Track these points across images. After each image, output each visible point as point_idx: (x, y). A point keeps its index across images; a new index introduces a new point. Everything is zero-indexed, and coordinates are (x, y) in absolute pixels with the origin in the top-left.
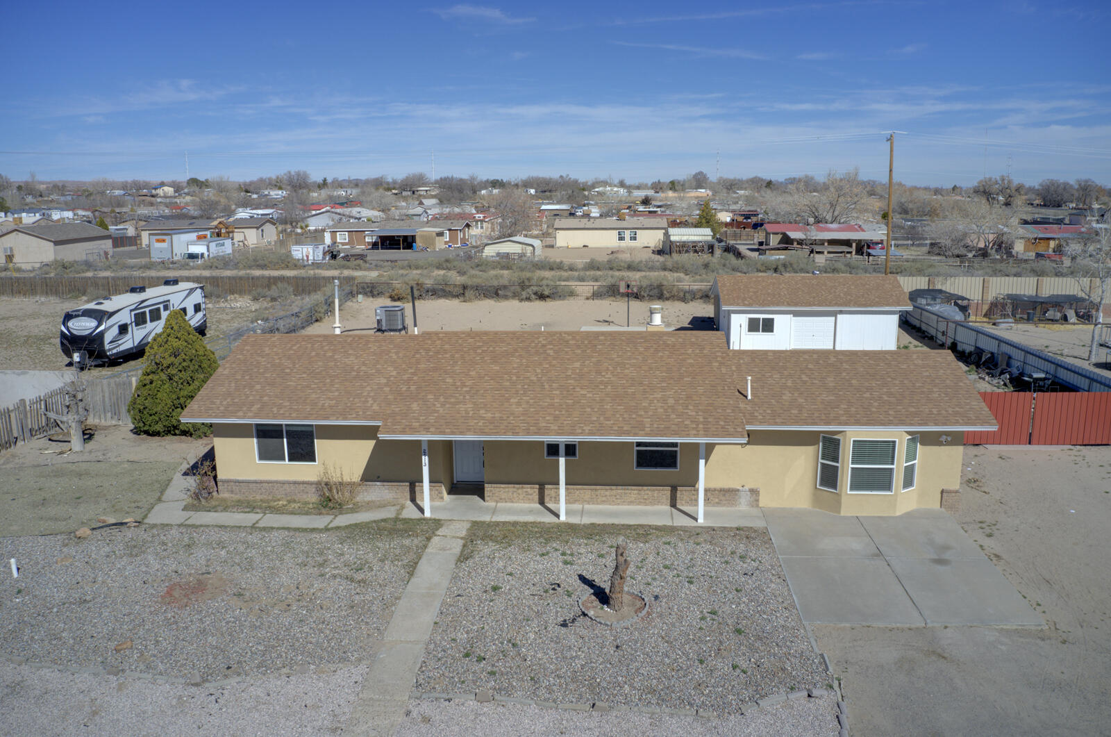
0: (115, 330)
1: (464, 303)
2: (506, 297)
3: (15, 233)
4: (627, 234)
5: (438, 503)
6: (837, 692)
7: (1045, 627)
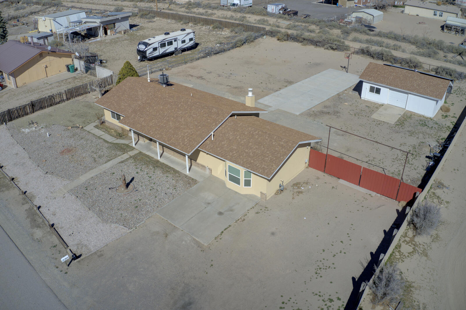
0: (152, 50)
2: (320, 46)
4: (438, 13)
5: (143, 143)
6: (131, 231)
7: (206, 245)
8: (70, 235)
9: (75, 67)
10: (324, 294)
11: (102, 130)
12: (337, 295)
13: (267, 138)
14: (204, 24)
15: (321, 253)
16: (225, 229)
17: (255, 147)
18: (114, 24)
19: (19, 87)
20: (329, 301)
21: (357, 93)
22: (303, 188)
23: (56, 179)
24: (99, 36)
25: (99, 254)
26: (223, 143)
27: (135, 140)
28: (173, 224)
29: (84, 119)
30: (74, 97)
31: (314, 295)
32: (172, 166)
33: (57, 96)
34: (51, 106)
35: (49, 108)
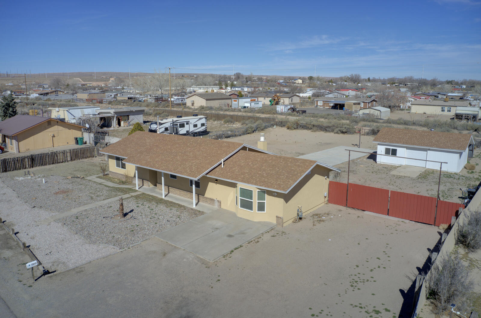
0: (163, 129)
1: (312, 132)
2: (329, 131)
3: (195, 95)
4: (446, 109)
5: (147, 187)
6: (122, 250)
7: (211, 262)
8: (47, 254)
9: (84, 141)
10: (367, 306)
11: (105, 179)
12: (384, 307)
13: (281, 161)
14: (215, 120)
15: (355, 269)
16: (236, 249)
17: (268, 169)
18: (128, 116)
19: (22, 152)
20: (374, 312)
21: (372, 160)
22: (324, 218)
23: (43, 211)
24: (113, 126)
25: (79, 270)
26: (234, 169)
27: (139, 186)
28: (174, 245)
29: (86, 173)
30: (79, 159)
31: (353, 307)
32: (177, 202)
33: (61, 155)
34: (52, 164)
35: (50, 165)
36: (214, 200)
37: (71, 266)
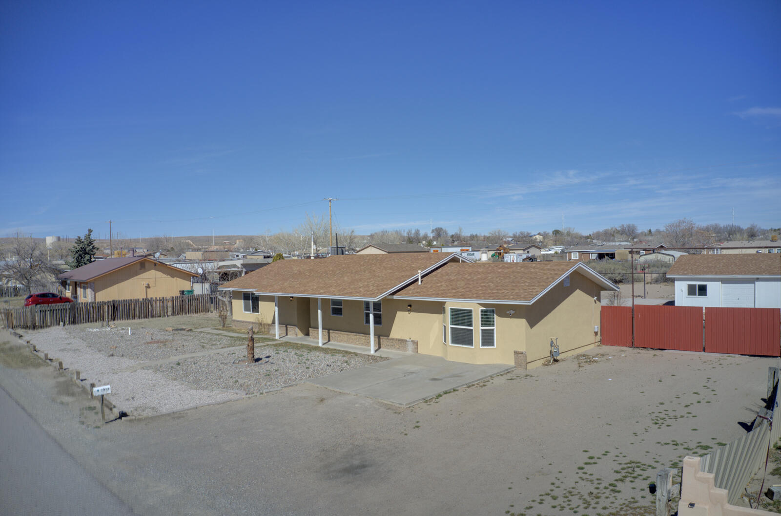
3: (371, 247)
4: (775, 251)
5: (294, 337)
7: (404, 407)
9: (195, 295)
10: (685, 442)
11: (224, 330)
12: (716, 441)
15: (657, 406)
16: (446, 393)
17: (497, 279)
20: (700, 448)
22: (597, 358)
23: (126, 359)
25: (176, 416)
26: (439, 285)
27: (280, 335)
28: (338, 390)
29: (195, 326)
30: (186, 313)
31: (662, 445)
32: (344, 349)
33: (158, 304)
34: (144, 318)
35: (141, 320)
36: (406, 341)
37: (164, 411)
